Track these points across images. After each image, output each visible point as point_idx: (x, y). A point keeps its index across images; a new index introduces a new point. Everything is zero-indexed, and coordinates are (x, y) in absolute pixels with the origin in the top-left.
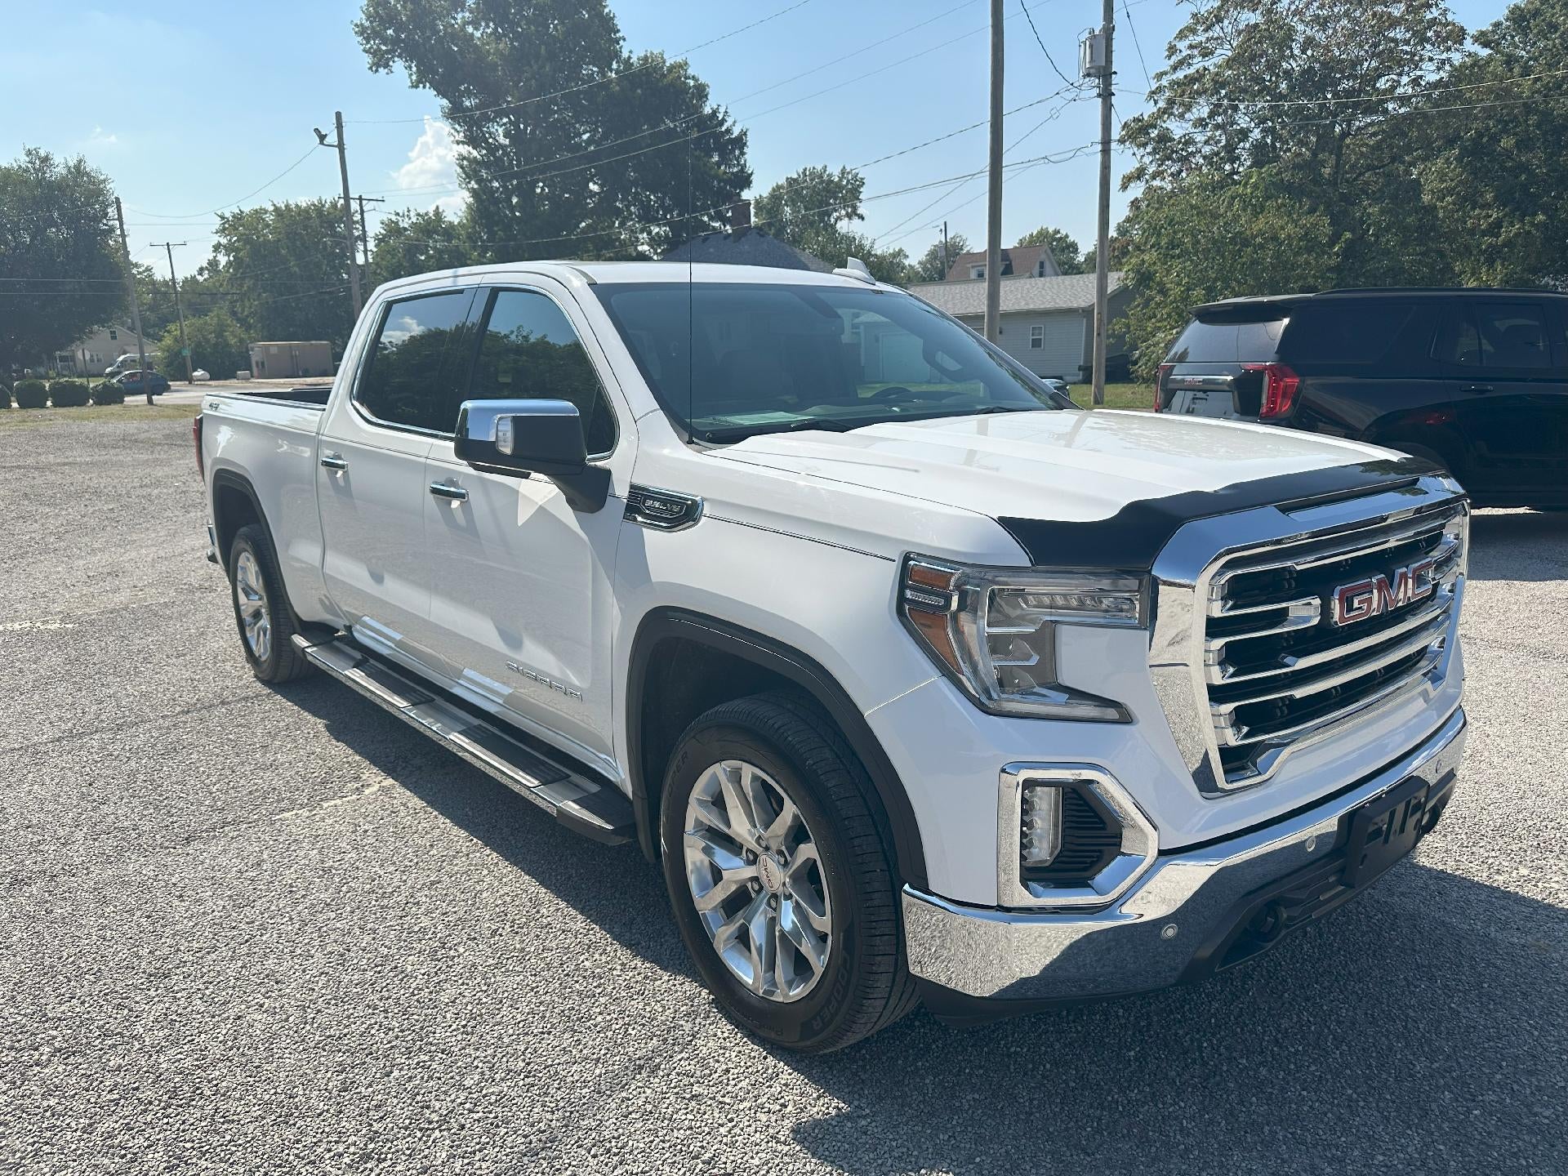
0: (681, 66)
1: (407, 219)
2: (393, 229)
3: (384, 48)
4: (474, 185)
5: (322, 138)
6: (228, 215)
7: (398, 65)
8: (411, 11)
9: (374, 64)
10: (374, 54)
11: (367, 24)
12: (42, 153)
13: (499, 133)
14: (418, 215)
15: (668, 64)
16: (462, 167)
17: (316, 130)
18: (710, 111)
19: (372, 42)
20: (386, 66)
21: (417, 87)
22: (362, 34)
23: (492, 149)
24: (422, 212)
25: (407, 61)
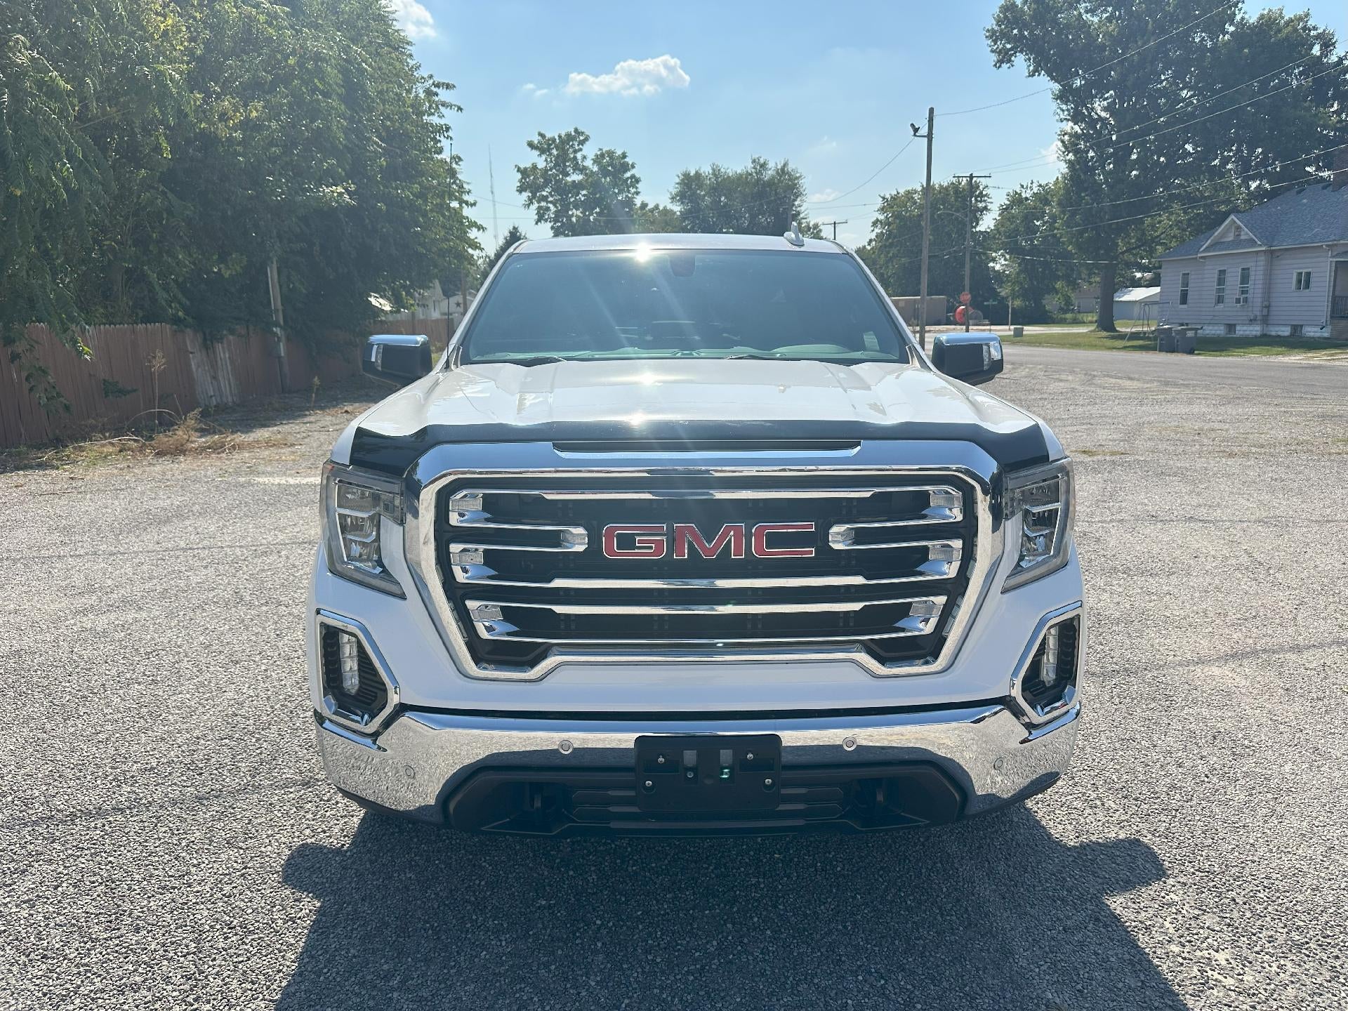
0: (1300, 19)
1: (1029, 191)
2: (1017, 200)
3: (1009, 46)
4: (1071, 156)
5: (916, 130)
6: (888, 196)
7: (1020, 60)
8: (1035, 10)
9: (998, 61)
10: (1000, 53)
11: (996, 28)
12: (762, 161)
13: (1099, 107)
14: (1040, 186)
15: (1286, 18)
16: (1063, 142)
17: (912, 125)
18: (1336, 59)
19: (999, 43)
20: (1009, 61)
21: (1033, 75)
22: (991, 37)
23: (1092, 123)
24: (1043, 183)
25: (1027, 54)
